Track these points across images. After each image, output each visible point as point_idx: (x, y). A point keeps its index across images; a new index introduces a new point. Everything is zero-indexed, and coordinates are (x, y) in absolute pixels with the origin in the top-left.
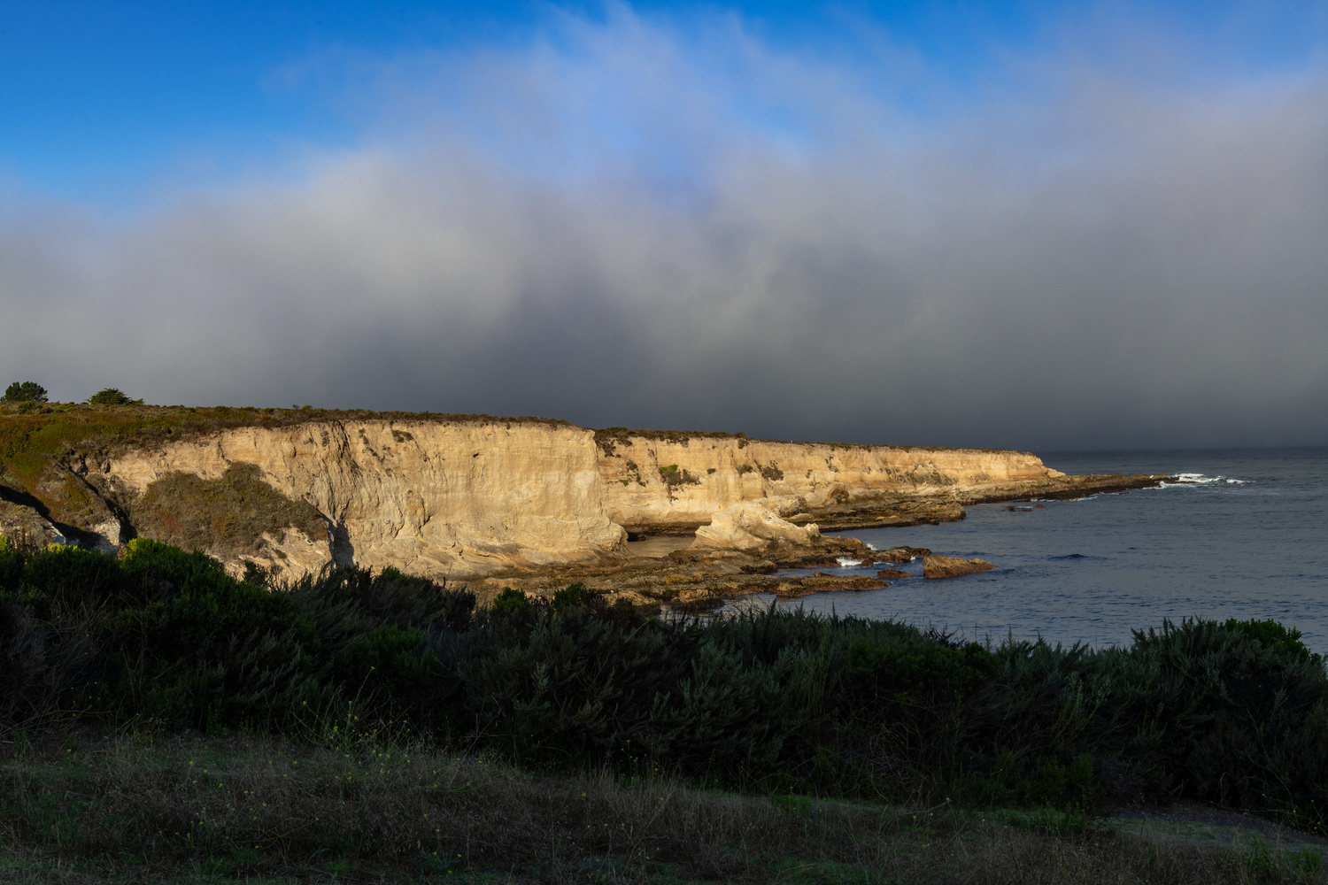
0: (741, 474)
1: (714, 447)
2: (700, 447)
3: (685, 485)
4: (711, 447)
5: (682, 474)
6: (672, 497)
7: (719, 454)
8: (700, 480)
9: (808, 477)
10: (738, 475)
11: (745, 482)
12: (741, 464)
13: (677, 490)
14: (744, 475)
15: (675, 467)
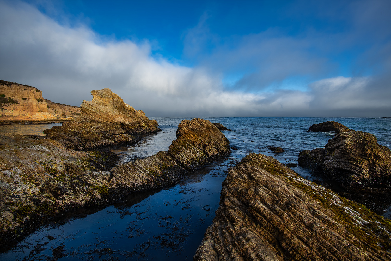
0: (38, 102)
1: (25, 89)
2: (18, 88)
3: (10, 104)
4: (23, 89)
5: (8, 99)
6: (3, 109)
7: (28, 92)
8: (19, 102)
9: (53, 110)
10: (37, 102)
11: (41, 105)
12: (38, 98)
13: (6, 105)
14: (39, 102)
15: (4, 96)
